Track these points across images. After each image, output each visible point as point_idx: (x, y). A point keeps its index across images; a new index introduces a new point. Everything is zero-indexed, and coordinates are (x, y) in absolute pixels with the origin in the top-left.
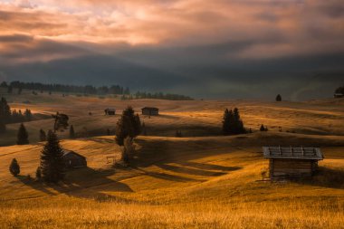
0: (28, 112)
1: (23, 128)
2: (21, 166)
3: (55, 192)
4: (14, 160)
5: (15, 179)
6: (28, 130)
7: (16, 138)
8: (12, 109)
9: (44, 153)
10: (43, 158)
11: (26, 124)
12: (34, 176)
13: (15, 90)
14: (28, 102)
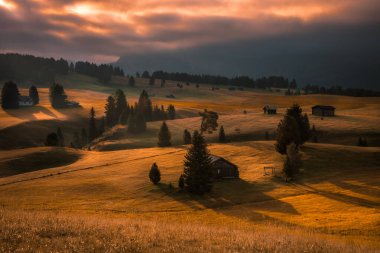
0: (171, 108)
1: (165, 128)
2: (162, 172)
3: (201, 206)
4: (155, 165)
5: (155, 188)
6: (171, 130)
7: (156, 139)
8: (153, 105)
9: (188, 158)
10: (187, 164)
11: (169, 123)
12: (176, 185)
13: (158, 82)
14: (172, 97)
